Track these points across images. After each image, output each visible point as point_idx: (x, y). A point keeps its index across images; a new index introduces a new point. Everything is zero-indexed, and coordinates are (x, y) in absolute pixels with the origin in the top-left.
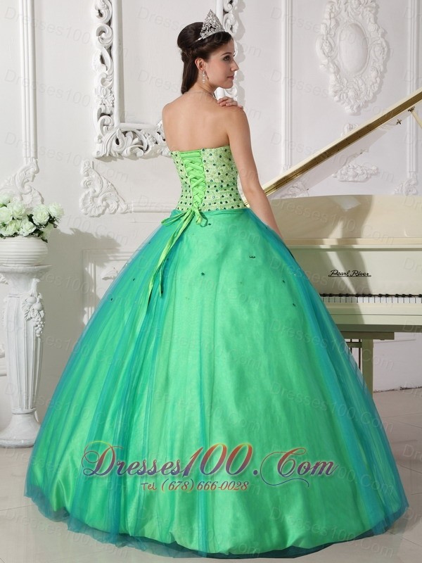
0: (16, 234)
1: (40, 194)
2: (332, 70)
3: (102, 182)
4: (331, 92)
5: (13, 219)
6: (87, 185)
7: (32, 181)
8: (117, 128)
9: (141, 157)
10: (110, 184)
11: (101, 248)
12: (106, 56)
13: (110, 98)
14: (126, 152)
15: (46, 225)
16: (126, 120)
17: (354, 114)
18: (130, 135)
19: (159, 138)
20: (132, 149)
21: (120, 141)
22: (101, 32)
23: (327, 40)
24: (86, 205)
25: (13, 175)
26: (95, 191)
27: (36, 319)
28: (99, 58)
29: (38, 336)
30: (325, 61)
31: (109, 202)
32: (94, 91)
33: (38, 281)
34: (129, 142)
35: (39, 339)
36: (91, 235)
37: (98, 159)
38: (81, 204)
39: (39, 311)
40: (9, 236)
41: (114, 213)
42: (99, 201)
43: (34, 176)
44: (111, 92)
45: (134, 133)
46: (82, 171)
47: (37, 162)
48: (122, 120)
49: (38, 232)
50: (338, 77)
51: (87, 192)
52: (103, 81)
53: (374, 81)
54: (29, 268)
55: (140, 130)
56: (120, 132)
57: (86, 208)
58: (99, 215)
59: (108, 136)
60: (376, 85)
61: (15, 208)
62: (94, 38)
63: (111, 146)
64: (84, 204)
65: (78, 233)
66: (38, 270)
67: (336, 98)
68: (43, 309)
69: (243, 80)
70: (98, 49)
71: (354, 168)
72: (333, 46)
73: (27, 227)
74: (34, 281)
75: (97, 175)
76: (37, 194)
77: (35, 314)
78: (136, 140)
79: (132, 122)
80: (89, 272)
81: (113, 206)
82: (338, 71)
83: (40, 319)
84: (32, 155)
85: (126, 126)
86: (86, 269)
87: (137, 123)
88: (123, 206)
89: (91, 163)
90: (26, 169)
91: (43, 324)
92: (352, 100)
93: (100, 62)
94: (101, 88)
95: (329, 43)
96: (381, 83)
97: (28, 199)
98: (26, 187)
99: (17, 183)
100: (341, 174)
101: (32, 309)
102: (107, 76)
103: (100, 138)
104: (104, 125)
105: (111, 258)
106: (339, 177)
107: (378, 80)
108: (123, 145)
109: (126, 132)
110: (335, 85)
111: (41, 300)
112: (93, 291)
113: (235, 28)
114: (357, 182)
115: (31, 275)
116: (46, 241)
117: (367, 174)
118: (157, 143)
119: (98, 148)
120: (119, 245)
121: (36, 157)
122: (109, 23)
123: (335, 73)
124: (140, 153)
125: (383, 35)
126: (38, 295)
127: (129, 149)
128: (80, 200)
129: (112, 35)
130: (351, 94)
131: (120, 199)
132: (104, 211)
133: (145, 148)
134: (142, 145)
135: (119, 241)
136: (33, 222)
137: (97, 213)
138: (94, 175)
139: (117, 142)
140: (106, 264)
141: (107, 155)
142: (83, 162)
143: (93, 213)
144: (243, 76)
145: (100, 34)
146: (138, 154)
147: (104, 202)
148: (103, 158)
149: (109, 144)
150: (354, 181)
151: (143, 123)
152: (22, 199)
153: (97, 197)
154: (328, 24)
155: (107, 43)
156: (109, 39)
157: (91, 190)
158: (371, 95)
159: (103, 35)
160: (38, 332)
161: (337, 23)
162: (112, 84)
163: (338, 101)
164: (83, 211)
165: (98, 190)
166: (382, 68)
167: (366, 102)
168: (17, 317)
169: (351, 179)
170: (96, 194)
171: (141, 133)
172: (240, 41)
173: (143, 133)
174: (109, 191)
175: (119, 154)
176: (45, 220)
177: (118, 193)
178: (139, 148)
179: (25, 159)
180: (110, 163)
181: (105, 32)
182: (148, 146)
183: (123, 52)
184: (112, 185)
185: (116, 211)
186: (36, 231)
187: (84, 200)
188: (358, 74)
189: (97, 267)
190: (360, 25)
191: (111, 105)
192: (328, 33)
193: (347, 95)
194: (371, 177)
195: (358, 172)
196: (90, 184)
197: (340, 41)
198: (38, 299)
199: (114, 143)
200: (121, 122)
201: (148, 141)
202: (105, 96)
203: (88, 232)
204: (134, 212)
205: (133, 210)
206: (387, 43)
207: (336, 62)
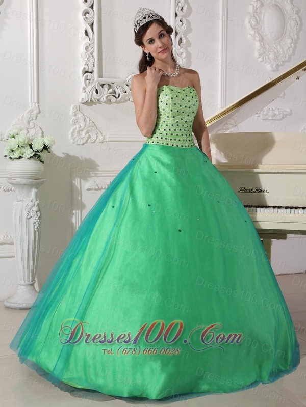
0: (20, 157)
1: (41, 129)
2: (257, 39)
3: (85, 120)
4: (256, 55)
5: (19, 146)
6: (75, 122)
7: (36, 119)
8: (97, 82)
9: (114, 103)
10: (91, 122)
11: (87, 167)
12: (90, 30)
13: (91, 60)
14: (103, 99)
15: (42, 151)
16: (103, 76)
17: (274, 71)
18: (106, 87)
19: (127, 89)
20: (107, 97)
21: (98, 91)
22: (86, 13)
23: (254, 16)
24: (74, 137)
25: (22, 115)
26: (80, 127)
27: (34, 218)
28: (84, 31)
29: (36, 230)
30: (252, 32)
31: (91, 134)
32: (80, 56)
33: (36, 190)
34: (105, 91)
35: (37, 233)
36: (78, 158)
37: (83, 103)
38: (70, 136)
39: (37, 212)
40: (16, 159)
41: (94, 142)
42: (83, 134)
43: (37, 116)
44: (93, 56)
45: (109, 85)
46: (71, 112)
47: (39, 106)
48: (100, 76)
50: (262, 43)
51: (75, 127)
52: (87, 48)
53: (289, 46)
54: (29, 181)
55: (113, 83)
56: (99, 85)
57: (74, 139)
58: (83, 144)
59: (90, 87)
60: (291, 49)
61: (21, 139)
62: (81, 17)
63: (92, 95)
64: (72, 135)
65: (68, 156)
66: (36, 182)
67: (260, 59)
68: (39, 210)
69: (190, 46)
70: (84, 26)
71: (273, 110)
72: (259, 21)
73: (28, 152)
74: (34, 191)
75: (82, 116)
76: (39, 129)
77: (34, 214)
78: (111, 90)
79: (108, 78)
80: (76, 184)
81: (94, 137)
82: (262, 39)
83: (37, 218)
84: (36, 101)
85: (103, 80)
86: (74, 182)
87: (111, 78)
88: (101, 137)
89: (78, 107)
90: (32, 111)
91: (39, 221)
92: (272, 61)
93: (84, 35)
94: (85, 53)
95: (256, 18)
96: (295, 47)
97: (32, 132)
98: (31, 124)
99: (24, 121)
100: (263, 114)
101: (32, 210)
102: (90, 44)
103: (84, 89)
104: (87, 80)
105: (93, 175)
106: (261, 116)
107: (293, 45)
108: (101, 95)
109: (104, 85)
110: (259, 50)
111: (38, 205)
112: (79, 198)
113: (185, 9)
114: (275, 120)
115: (31, 186)
116: (43, 162)
117: (283, 114)
118: (126, 92)
119: (83, 96)
120: (99, 166)
121: (38, 103)
122: (92, 7)
123: (259, 41)
124: (113, 99)
125: (297, 14)
126: (37, 200)
127: (105, 96)
128: (70, 133)
129: (94, 15)
130: (272, 56)
131: (99, 133)
132: (87, 141)
133: (117, 96)
134: (115, 93)
135: (97, 163)
136: (32, 149)
137: (82, 143)
138: (80, 115)
139: (97, 92)
140: (89, 179)
141: (89, 101)
142: (72, 106)
143: (79, 142)
144: (191, 44)
145: (85, 15)
146: (112, 100)
147: (87, 135)
148: (86, 103)
149: (91, 93)
150: (273, 120)
151: (116, 78)
152: (28, 132)
153: (82, 131)
154: (255, 4)
155: (90, 20)
156: (92, 18)
157: (77, 126)
158: (287, 56)
159: (87, 15)
160: (36, 227)
161: (262, 5)
162: (94, 51)
163: (261, 61)
164: (72, 140)
165: (82, 126)
166: (296, 37)
167: (283, 62)
168: (21, 216)
169: (270, 118)
170: (81, 129)
171: (114, 85)
172: (188, 19)
173: (116, 85)
174: (91, 127)
175: (98, 100)
176: (41, 148)
177: (97, 128)
178: (113, 96)
179: (30, 104)
180: (91, 107)
181: (88, 13)
182: (119, 95)
183: (101, 27)
184: (93, 122)
185: (95, 140)
186: (35, 155)
187: (72, 133)
188: (278, 41)
189: (82, 181)
190: (279, 5)
191: (93, 65)
192: (255, 12)
193: (269, 57)
194: (286, 117)
195: (276, 113)
196: (77, 122)
197: (264, 17)
198: (36, 204)
199: (94, 92)
200: (99, 77)
201: (120, 91)
202: (88, 59)
203: (75, 155)
204: (109, 141)
205: (108, 140)
206: (300, 18)
207: (261, 33)
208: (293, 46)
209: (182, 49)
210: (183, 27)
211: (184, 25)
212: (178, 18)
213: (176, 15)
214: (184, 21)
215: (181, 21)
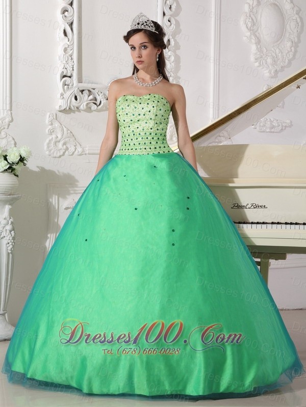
1: (14, 139)
2: (253, 41)
3: (63, 130)
4: (252, 59)
6: (51, 133)
7: (8, 129)
8: (76, 87)
9: (95, 111)
10: (69, 132)
11: (63, 183)
12: (69, 30)
13: (70, 63)
14: (83, 106)
15: (17, 163)
16: (83, 81)
17: (271, 78)
18: (86, 93)
20: (87, 104)
21: (78, 97)
22: (65, 11)
23: (250, 16)
24: (50, 148)
26: (57, 137)
27: (8, 238)
28: (63, 31)
30: (248, 34)
31: (68, 146)
32: (58, 57)
33: (10, 207)
34: (85, 99)
35: (11, 255)
36: (55, 172)
37: (60, 111)
38: (46, 147)
39: (10, 231)
41: (72, 155)
42: (60, 145)
43: (9, 125)
44: (72, 59)
45: (89, 91)
46: (47, 121)
47: (11, 114)
48: (80, 80)
49: (11, 169)
50: (259, 47)
51: (51, 138)
52: (65, 50)
53: (289, 50)
54: (3, 197)
55: (94, 89)
56: (78, 91)
57: (50, 151)
58: (60, 157)
59: (68, 93)
60: (291, 53)
62: (59, 16)
63: (71, 102)
64: (48, 147)
65: (43, 170)
66: (12, 198)
67: (257, 64)
68: (13, 229)
69: (179, 49)
70: (63, 25)
71: (271, 121)
72: (255, 21)
73: (3, 165)
74: (7, 207)
75: (59, 125)
76: (11, 139)
77: (7, 234)
78: (91, 97)
79: (88, 83)
80: (54, 203)
81: (72, 149)
82: (258, 42)
83: (11, 238)
84: (8, 107)
85: (83, 86)
86: (51, 200)
87: (92, 83)
88: (79, 149)
89: (55, 115)
90: (3, 119)
91: (13, 242)
92: (270, 66)
93: (63, 35)
94: (64, 55)
95: (252, 19)
96: (296, 52)
98: (3, 133)
100: (260, 126)
101: (5, 229)
102: (69, 46)
103: (62, 95)
104: (65, 85)
105: (72, 192)
106: (258, 128)
107: (293, 48)
108: (80, 101)
109: (83, 90)
110: (256, 54)
111: (12, 223)
113: (173, 7)
114: (273, 132)
115: (6, 202)
116: (17, 176)
117: (282, 126)
119: (60, 103)
120: (77, 181)
121: (11, 110)
122: (71, 4)
124: (94, 107)
125: (298, 13)
126: (10, 218)
127: (85, 104)
128: (46, 144)
129: (74, 14)
130: (269, 60)
131: (77, 144)
132: (64, 153)
133: (98, 103)
134: (96, 100)
135: (77, 178)
136: (7, 161)
137: (58, 155)
138: (56, 124)
139: (76, 98)
140: (67, 196)
141: (68, 108)
142: (48, 114)
143: (55, 155)
144: (180, 46)
145: (63, 13)
146: (92, 108)
147: (64, 146)
148: (64, 111)
149: (69, 99)
150: (271, 132)
151: (97, 84)
153: (59, 142)
154: (251, 4)
155: (69, 19)
156: (71, 17)
157: (54, 136)
158: (287, 60)
159: (66, 13)
160: (9, 248)
161: (259, 3)
162: (73, 52)
163: (258, 66)
164: (47, 153)
165: (60, 136)
166: (296, 40)
167: (282, 67)
169: (268, 130)
170: (58, 139)
171: (95, 92)
172: (176, 18)
173: (97, 91)
174: (68, 137)
175: (77, 108)
176: (17, 159)
177: (75, 139)
178: (94, 103)
179: (2, 111)
180: (69, 115)
181: (67, 11)
182: (101, 102)
183: (81, 26)
184: (71, 132)
185: (73, 153)
186: (10, 168)
187: (48, 144)
188: (276, 44)
189: (60, 198)
190: (278, 4)
191: (72, 69)
192: (251, 11)
193: (266, 61)
194: (285, 129)
195: (274, 124)
196: (53, 132)
197: (261, 17)
198: (10, 223)
199: (73, 99)
200: (79, 83)
201: (101, 98)
202: (66, 62)
203: (51, 169)
204: (89, 154)
205: (87, 153)
206: (301, 19)
207: (257, 34)
208: (293, 51)
209: (170, 52)
210: (171, 28)
211: (173, 25)
212: (166, 18)
213: (164, 14)
214: (173, 21)
215: (169, 21)
